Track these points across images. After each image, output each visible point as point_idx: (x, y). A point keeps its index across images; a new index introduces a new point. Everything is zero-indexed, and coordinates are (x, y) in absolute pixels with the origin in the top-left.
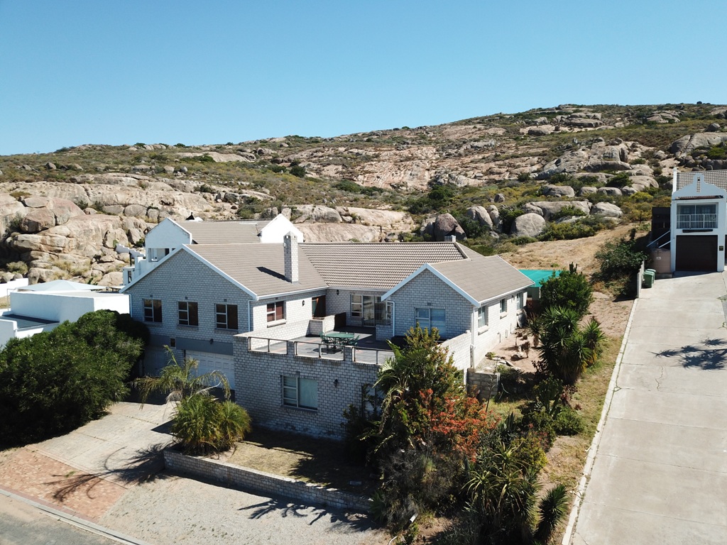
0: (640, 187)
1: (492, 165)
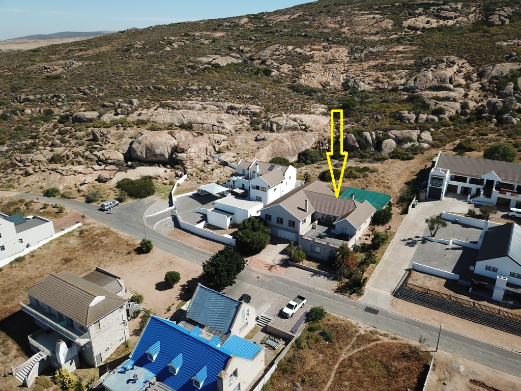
1: (379, 74)
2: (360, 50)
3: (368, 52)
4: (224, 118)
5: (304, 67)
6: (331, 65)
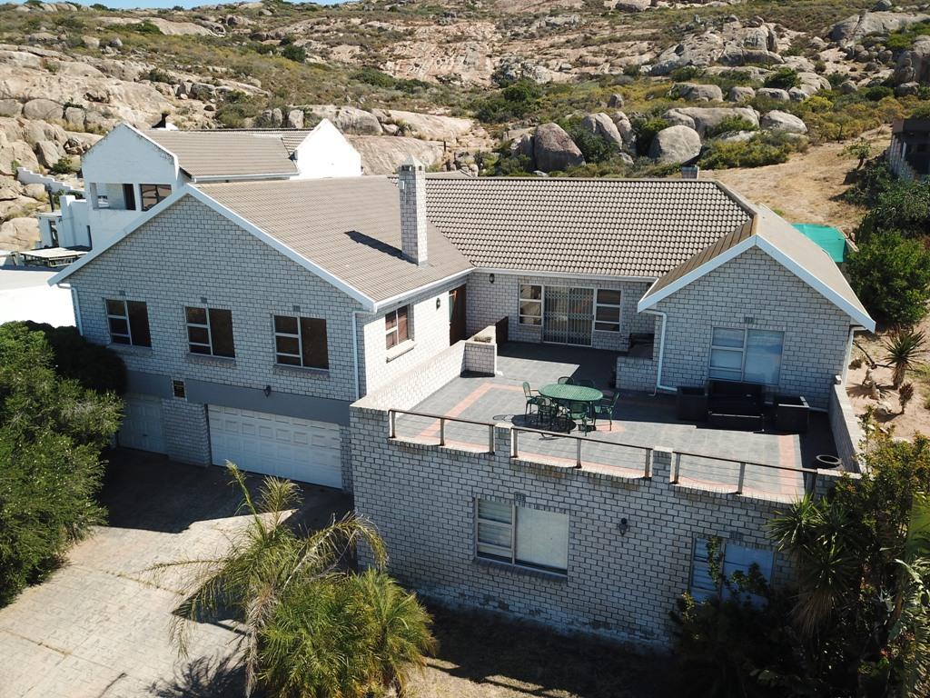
0: (810, 89)
1: (583, 51)
2: (525, 21)
3: (543, 24)
4: (116, 89)
6: (459, 44)
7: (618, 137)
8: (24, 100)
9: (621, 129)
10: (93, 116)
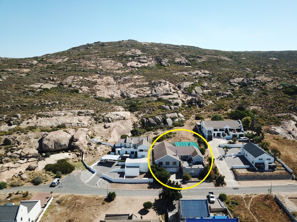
0: (181, 105)
2: (119, 78)
3: (123, 79)
5: (96, 88)
6: (109, 86)
7: (161, 121)
8: (71, 124)
9: (161, 119)
10: (82, 125)
